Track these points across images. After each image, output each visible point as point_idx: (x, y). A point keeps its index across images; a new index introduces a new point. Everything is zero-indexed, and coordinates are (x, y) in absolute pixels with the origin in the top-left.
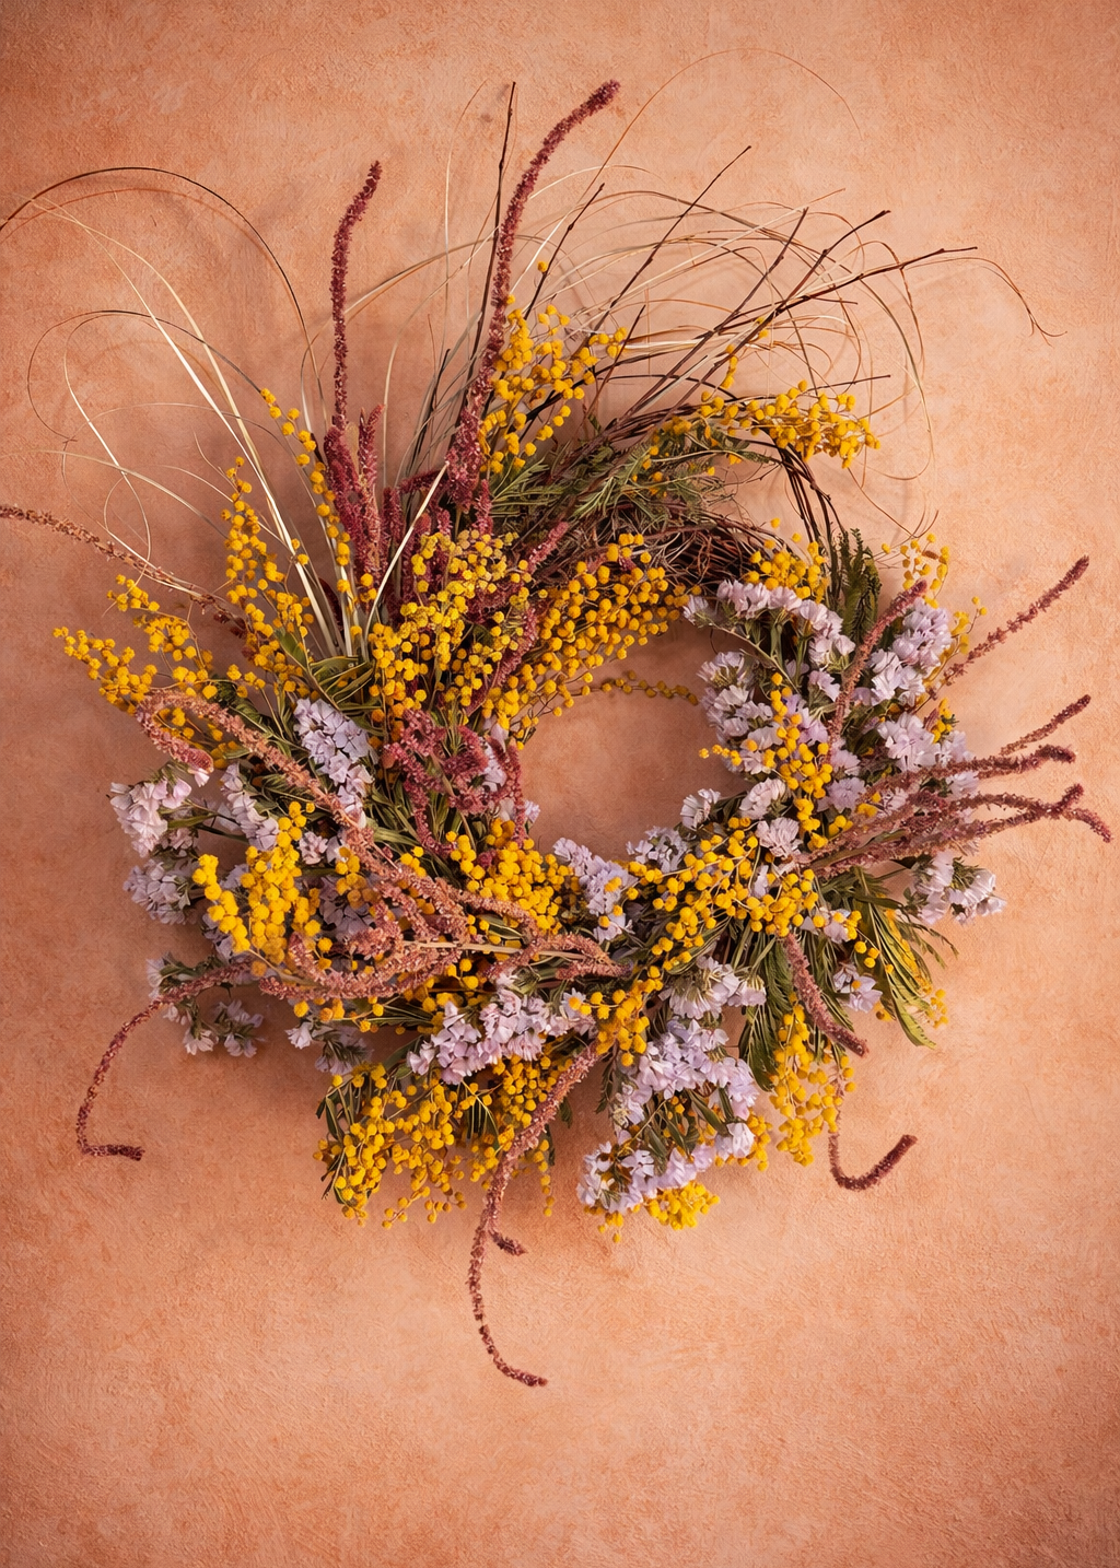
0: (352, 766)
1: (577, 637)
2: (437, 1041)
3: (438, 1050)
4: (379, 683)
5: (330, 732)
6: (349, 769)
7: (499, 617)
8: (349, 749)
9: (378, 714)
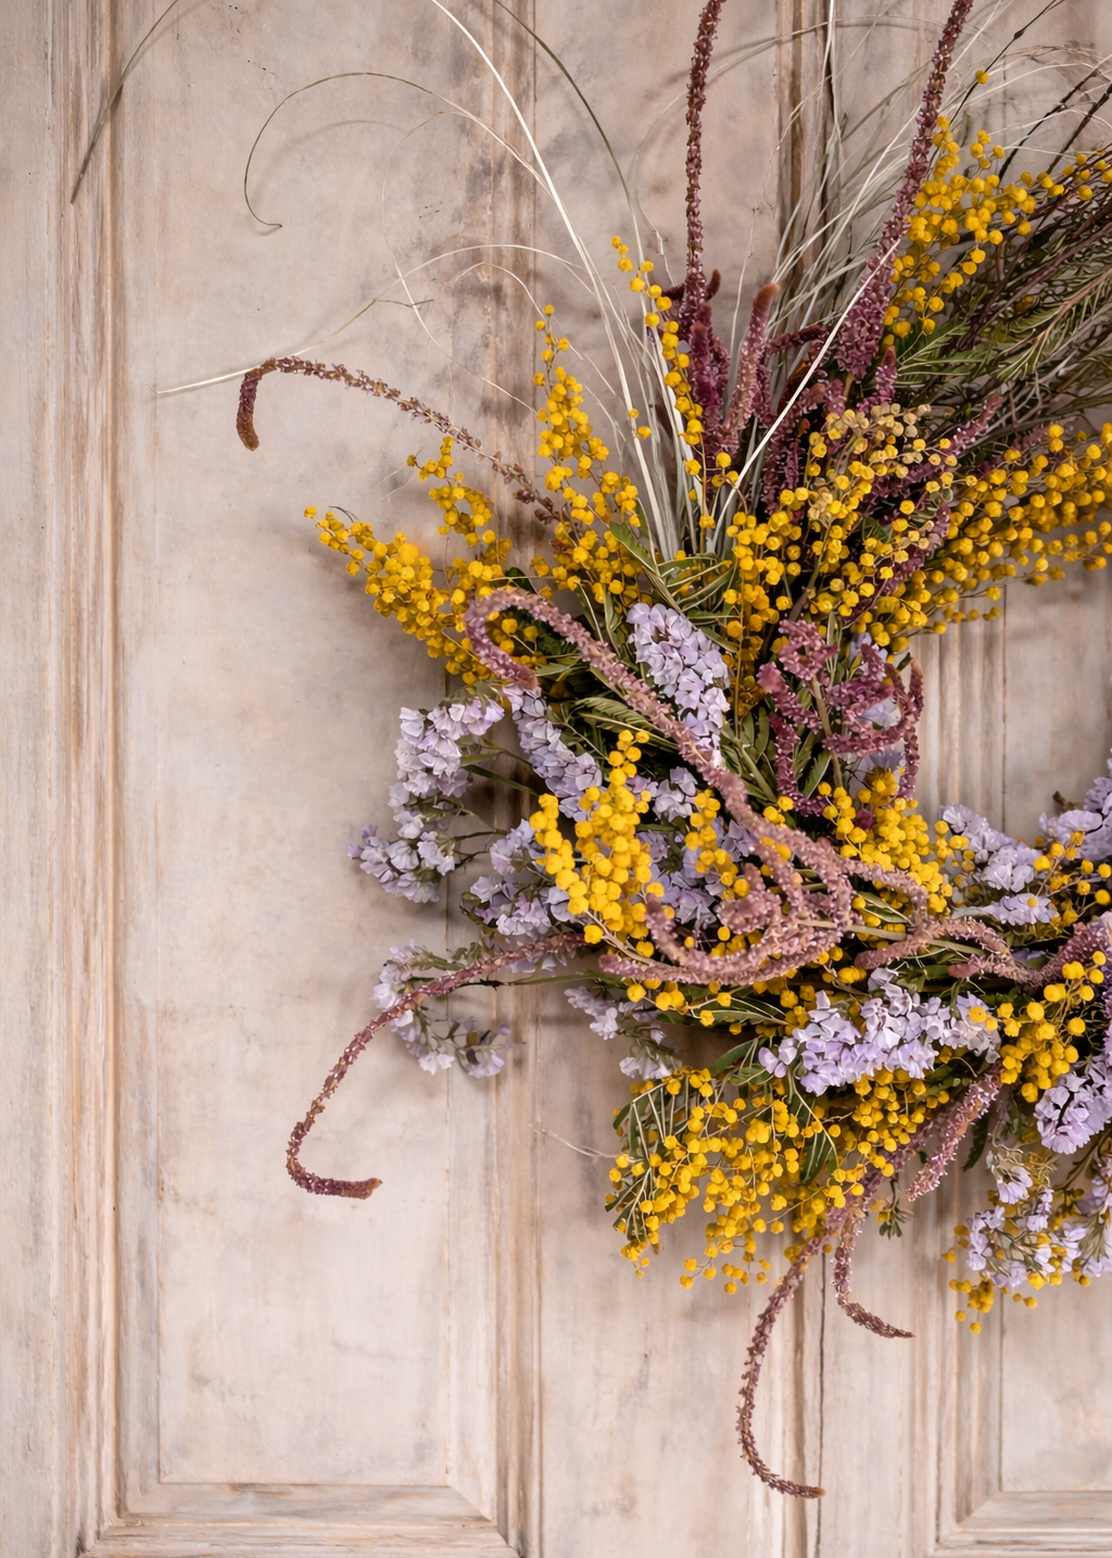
0: (706, 688)
1: (992, 540)
2: (803, 1036)
3: (802, 1048)
4: (736, 586)
5: (678, 645)
6: (704, 692)
7: (908, 507)
8: (700, 665)
9: (735, 628)
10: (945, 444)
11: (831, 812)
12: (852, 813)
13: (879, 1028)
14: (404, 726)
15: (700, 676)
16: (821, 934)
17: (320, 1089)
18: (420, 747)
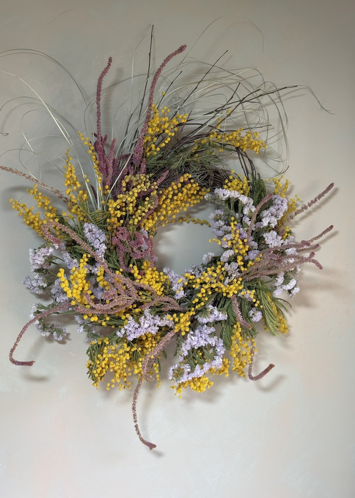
0: (101, 244)
1: (171, 204)
2: (126, 327)
3: (126, 330)
4: (110, 218)
5: (94, 233)
6: (100, 244)
7: (147, 199)
8: (100, 238)
9: (109, 228)
10: (155, 183)
11: (132, 271)
12: (138, 271)
13: (144, 323)
14: (30, 253)
15: (99, 240)
16: (129, 301)
17: (16, 340)
18: (34, 258)
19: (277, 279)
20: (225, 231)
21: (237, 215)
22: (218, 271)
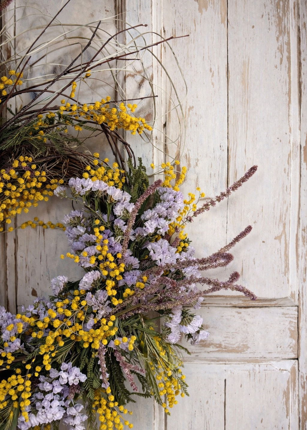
19: (171, 315)
20: (86, 242)
21: (105, 217)
22: (75, 306)
